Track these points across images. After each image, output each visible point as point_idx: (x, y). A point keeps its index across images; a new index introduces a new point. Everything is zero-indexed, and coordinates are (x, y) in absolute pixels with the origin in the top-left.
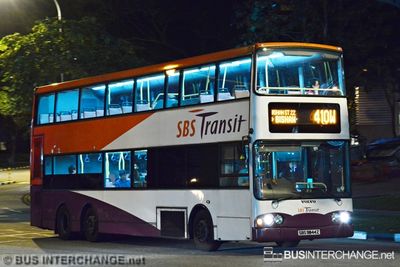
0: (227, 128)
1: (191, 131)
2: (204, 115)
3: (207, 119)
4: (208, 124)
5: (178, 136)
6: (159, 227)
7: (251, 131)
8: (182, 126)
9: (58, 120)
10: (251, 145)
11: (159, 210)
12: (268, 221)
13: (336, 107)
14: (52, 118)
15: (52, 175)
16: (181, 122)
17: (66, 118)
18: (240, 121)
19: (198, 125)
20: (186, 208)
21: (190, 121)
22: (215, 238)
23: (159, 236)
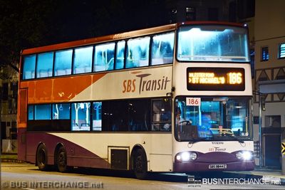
0: (158, 87)
1: (132, 89)
2: (142, 76)
3: (144, 79)
4: (144, 83)
5: (124, 92)
6: (110, 162)
7: (173, 89)
8: (126, 84)
9: (38, 77)
10: (173, 99)
11: (110, 148)
12: (185, 157)
13: (242, 71)
14: (34, 75)
15: (34, 120)
16: (125, 81)
17: (44, 75)
18: (166, 81)
19: (137, 84)
20: (129, 147)
21: (132, 81)
22: (148, 170)
23: (110, 168)
